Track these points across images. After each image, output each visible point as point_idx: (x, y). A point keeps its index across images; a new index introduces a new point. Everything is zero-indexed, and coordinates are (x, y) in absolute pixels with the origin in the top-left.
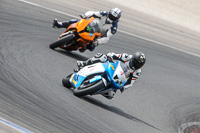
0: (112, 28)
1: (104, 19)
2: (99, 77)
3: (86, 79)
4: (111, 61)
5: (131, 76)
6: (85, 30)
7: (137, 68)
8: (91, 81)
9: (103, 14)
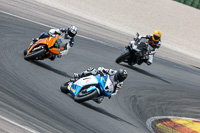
0: (70, 43)
1: (64, 34)
2: (94, 87)
3: (83, 88)
4: (102, 75)
5: (115, 87)
6: (54, 46)
7: (121, 81)
8: (88, 90)
9: (63, 31)
